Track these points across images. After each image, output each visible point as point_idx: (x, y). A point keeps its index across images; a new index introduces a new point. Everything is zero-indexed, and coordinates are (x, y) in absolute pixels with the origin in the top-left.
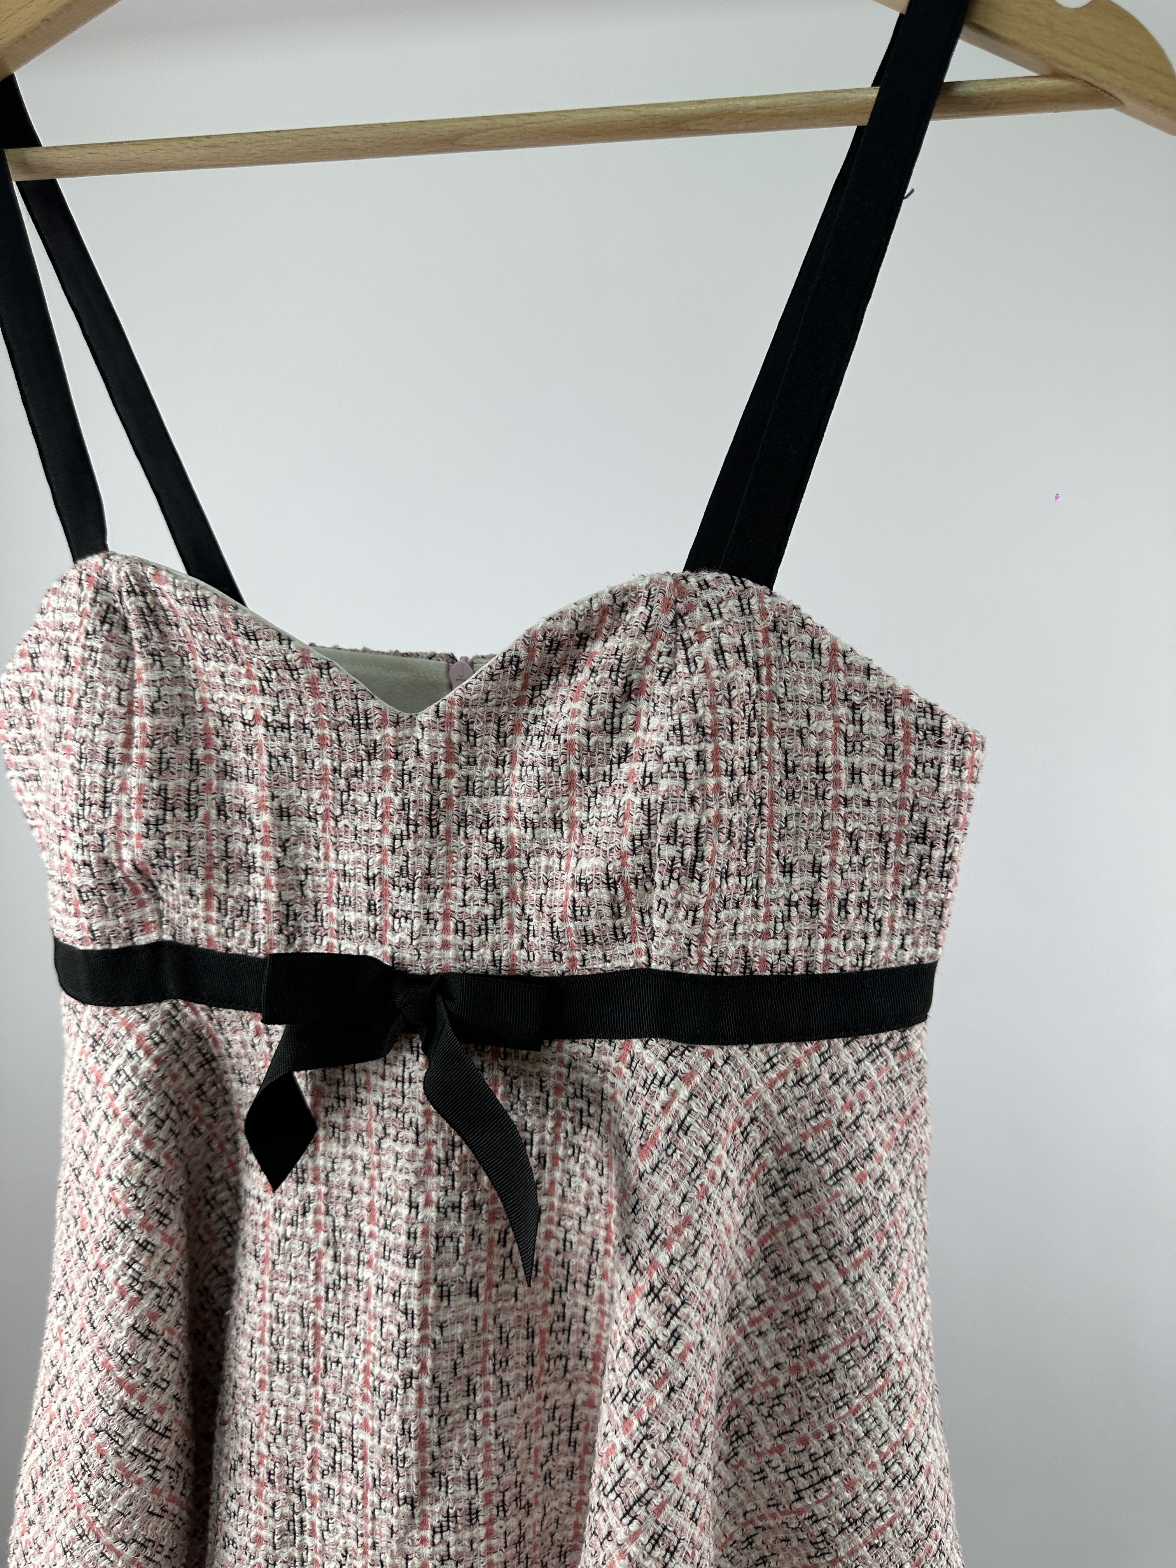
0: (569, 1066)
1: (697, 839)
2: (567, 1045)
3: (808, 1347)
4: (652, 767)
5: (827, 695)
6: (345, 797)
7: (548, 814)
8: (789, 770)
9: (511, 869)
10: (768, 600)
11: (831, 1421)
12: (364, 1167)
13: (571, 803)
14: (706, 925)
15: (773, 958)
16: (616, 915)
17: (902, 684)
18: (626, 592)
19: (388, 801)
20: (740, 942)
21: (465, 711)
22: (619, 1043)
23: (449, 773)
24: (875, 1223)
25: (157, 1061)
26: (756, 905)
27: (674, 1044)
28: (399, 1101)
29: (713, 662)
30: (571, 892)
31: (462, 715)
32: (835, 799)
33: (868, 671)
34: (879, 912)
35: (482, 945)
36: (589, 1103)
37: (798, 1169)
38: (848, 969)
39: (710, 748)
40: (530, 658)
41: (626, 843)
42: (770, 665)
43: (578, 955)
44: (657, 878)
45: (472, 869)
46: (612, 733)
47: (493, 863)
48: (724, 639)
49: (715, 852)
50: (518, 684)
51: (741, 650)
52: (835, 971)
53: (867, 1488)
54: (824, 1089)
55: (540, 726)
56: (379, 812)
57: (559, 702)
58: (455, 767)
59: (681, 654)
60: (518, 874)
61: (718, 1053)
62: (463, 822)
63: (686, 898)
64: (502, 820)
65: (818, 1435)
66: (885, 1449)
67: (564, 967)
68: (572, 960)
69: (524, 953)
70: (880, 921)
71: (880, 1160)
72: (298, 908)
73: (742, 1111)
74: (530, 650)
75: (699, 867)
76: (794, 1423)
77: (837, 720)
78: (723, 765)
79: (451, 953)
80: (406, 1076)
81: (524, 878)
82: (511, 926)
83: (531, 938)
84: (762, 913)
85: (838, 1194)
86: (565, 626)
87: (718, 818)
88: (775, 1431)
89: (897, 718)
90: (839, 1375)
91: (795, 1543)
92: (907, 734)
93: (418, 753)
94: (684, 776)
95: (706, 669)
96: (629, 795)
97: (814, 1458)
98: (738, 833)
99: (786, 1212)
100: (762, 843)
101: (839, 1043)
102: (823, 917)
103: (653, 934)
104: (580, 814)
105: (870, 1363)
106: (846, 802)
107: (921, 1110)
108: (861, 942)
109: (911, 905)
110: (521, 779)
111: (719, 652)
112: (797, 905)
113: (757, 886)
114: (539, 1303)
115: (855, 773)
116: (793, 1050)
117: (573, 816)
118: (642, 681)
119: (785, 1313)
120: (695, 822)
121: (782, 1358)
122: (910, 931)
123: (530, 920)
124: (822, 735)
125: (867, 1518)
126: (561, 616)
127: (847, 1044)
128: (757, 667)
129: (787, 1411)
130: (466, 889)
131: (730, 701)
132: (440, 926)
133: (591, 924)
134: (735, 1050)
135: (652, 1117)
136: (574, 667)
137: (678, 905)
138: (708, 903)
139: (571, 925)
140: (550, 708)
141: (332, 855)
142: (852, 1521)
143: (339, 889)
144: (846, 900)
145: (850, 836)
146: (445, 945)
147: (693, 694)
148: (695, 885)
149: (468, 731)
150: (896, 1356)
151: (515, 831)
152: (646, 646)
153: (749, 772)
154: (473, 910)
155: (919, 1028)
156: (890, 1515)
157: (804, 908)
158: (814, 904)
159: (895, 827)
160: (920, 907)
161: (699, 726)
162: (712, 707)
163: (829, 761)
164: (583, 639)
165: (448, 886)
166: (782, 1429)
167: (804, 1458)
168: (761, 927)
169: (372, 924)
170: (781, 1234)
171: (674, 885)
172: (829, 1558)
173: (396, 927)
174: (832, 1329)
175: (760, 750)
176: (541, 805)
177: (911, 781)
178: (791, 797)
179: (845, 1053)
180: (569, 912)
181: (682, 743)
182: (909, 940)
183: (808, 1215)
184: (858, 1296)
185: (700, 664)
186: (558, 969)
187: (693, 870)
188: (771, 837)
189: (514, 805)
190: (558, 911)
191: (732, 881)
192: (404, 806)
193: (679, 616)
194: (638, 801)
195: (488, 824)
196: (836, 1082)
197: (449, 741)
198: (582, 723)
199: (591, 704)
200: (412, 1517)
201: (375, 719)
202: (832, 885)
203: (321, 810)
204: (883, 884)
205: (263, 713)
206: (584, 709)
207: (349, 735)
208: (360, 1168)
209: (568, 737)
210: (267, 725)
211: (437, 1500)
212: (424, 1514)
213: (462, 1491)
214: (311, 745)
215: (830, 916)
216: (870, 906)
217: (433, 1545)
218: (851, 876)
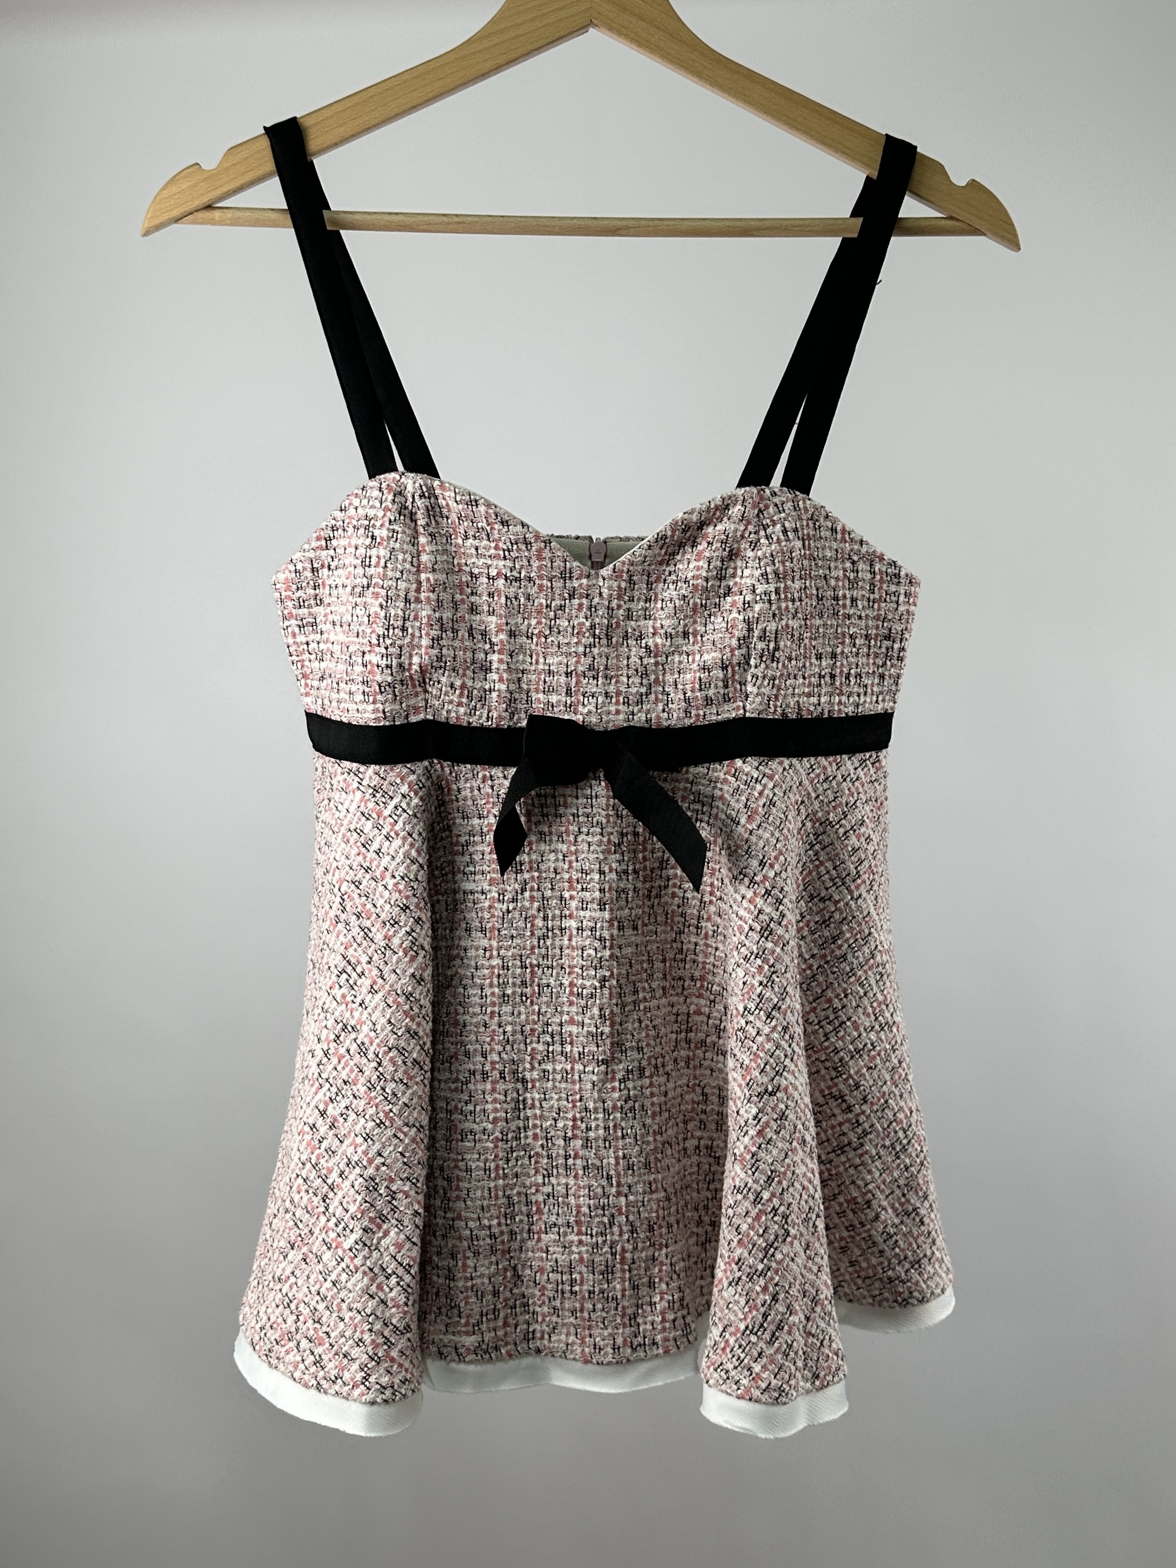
0: (692, 783)
1: (776, 638)
2: (692, 769)
3: (831, 941)
4: (749, 597)
5: (840, 556)
6: (553, 622)
7: (680, 629)
8: (820, 599)
9: (657, 664)
10: (808, 502)
11: (845, 986)
12: (564, 856)
13: (695, 622)
14: (779, 689)
15: (812, 708)
16: (726, 687)
17: (879, 551)
18: (730, 497)
19: (581, 624)
20: (796, 699)
21: (631, 568)
22: (726, 763)
23: (619, 607)
24: (866, 863)
25: (421, 799)
26: (804, 678)
27: (762, 759)
28: (590, 810)
29: (782, 538)
30: (698, 674)
31: (629, 571)
32: (844, 615)
33: (861, 542)
34: (866, 681)
35: (639, 711)
36: (703, 805)
37: (824, 832)
38: (850, 714)
39: (782, 585)
40: (672, 536)
41: (734, 642)
42: (810, 539)
43: (701, 712)
44: (752, 662)
45: (632, 666)
46: (720, 580)
47: (645, 661)
48: (787, 524)
49: (785, 646)
50: (663, 551)
51: (796, 530)
52: (844, 715)
53: (865, 1030)
54: (839, 784)
55: (673, 577)
56: (576, 631)
57: (686, 562)
58: (622, 603)
59: (762, 533)
60: (661, 667)
61: (786, 762)
62: (626, 637)
63: (770, 673)
64: (650, 635)
65: (837, 996)
66: (875, 1004)
67: (692, 721)
68: (698, 715)
69: (666, 714)
70: (866, 686)
71: (867, 827)
72: (517, 696)
73: (797, 796)
74: (673, 531)
75: (777, 654)
76: (823, 991)
77: (845, 570)
78: (789, 596)
79: (621, 717)
80: (594, 794)
81: (664, 669)
82: (657, 699)
83: (670, 705)
84: (807, 682)
85: (847, 845)
86: (695, 517)
87: (787, 626)
88: (811, 999)
89: (877, 569)
90: (849, 956)
91: (823, 1072)
92: (882, 578)
93: (601, 594)
94: (770, 601)
95: (779, 541)
96: (734, 615)
97: (835, 1011)
98: (797, 635)
99: (817, 859)
100: (807, 641)
101: (845, 757)
102: (838, 684)
103: (747, 696)
104: (700, 628)
105: (866, 949)
106: (849, 617)
107: (885, 803)
108: (856, 698)
109: (882, 677)
110: (662, 609)
111: (785, 531)
112: (824, 677)
113: (804, 666)
114: (669, 940)
115: (853, 600)
116: (823, 761)
117: (695, 630)
118: (739, 549)
119: (816, 923)
120: (774, 628)
121: (815, 951)
122: (881, 693)
123: (668, 695)
124: (837, 579)
125: (866, 1049)
126: (691, 513)
127: (849, 758)
128: (803, 540)
129: (819, 984)
130: (629, 677)
131: (792, 559)
132: (614, 700)
133: (711, 692)
134: (795, 761)
135: (754, 799)
136: (694, 542)
137: (764, 678)
138: (782, 675)
139: (698, 694)
140: (680, 566)
141: (542, 660)
142: (857, 1051)
143: (545, 682)
144: (849, 674)
145: (851, 636)
146: (618, 712)
147: (772, 556)
148: (775, 664)
149: (630, 581)
150: (880, 947)
151: (659, 641)
152: (742, 528)
153: (801, 600)
154: (634, 690)
155: (884, 751)
156: (878, 1048)
157: (827, 679)
158: (833, 676)
159: (874, 631)
160: (887, 677)
161: (776, 573)
162: (783, 562)
163: (841, 593)
164: (702, 525)
165: (618, 676)
166: (815, 996)
167: (830, 1012)
168: (807, 690)
169: (569, 702)
170: (814, 873)
171: (763, 665)
172: (844, 1076)
173: (586, 702)
174: (845, 928)
175: (805, 587)
176: (676, 623)
177: (883, 605)
178: (821, 617)
179: (849, 763)
180: (697, 686)
181: (768, 583)
182: (880, 698)
183: (830, 859)
184: (859, 907)
185: (775, 539)
186: (688, 722)
187: (773, 656)
188: (811, 638)
189: (658, 625)
190: (688, 687)
191: (794, 662)
192: (593, 627)
193: (760, 511)
194: (741, 617)
195: (641, 637)
196: (845, 780)
197: (619, 587)
198: (704, 574)
199: (709, 562)
200: (607, 1073)
201: (575, 575)
202: (842, 664)
203: (536, 631)
204: (868, 664)
205: (504, 571)
206: (706, 566)
207: (558, 584)
208: (561, 857)
209: (695, 582)
210: (506, 578)
211: (621, 1062)
212: (613, 1072)
213: (635, 1055)
214: (533, 591)
215: (841, 683)
216: (861, 677)
217: (620, 1090)
218: (852, 660)
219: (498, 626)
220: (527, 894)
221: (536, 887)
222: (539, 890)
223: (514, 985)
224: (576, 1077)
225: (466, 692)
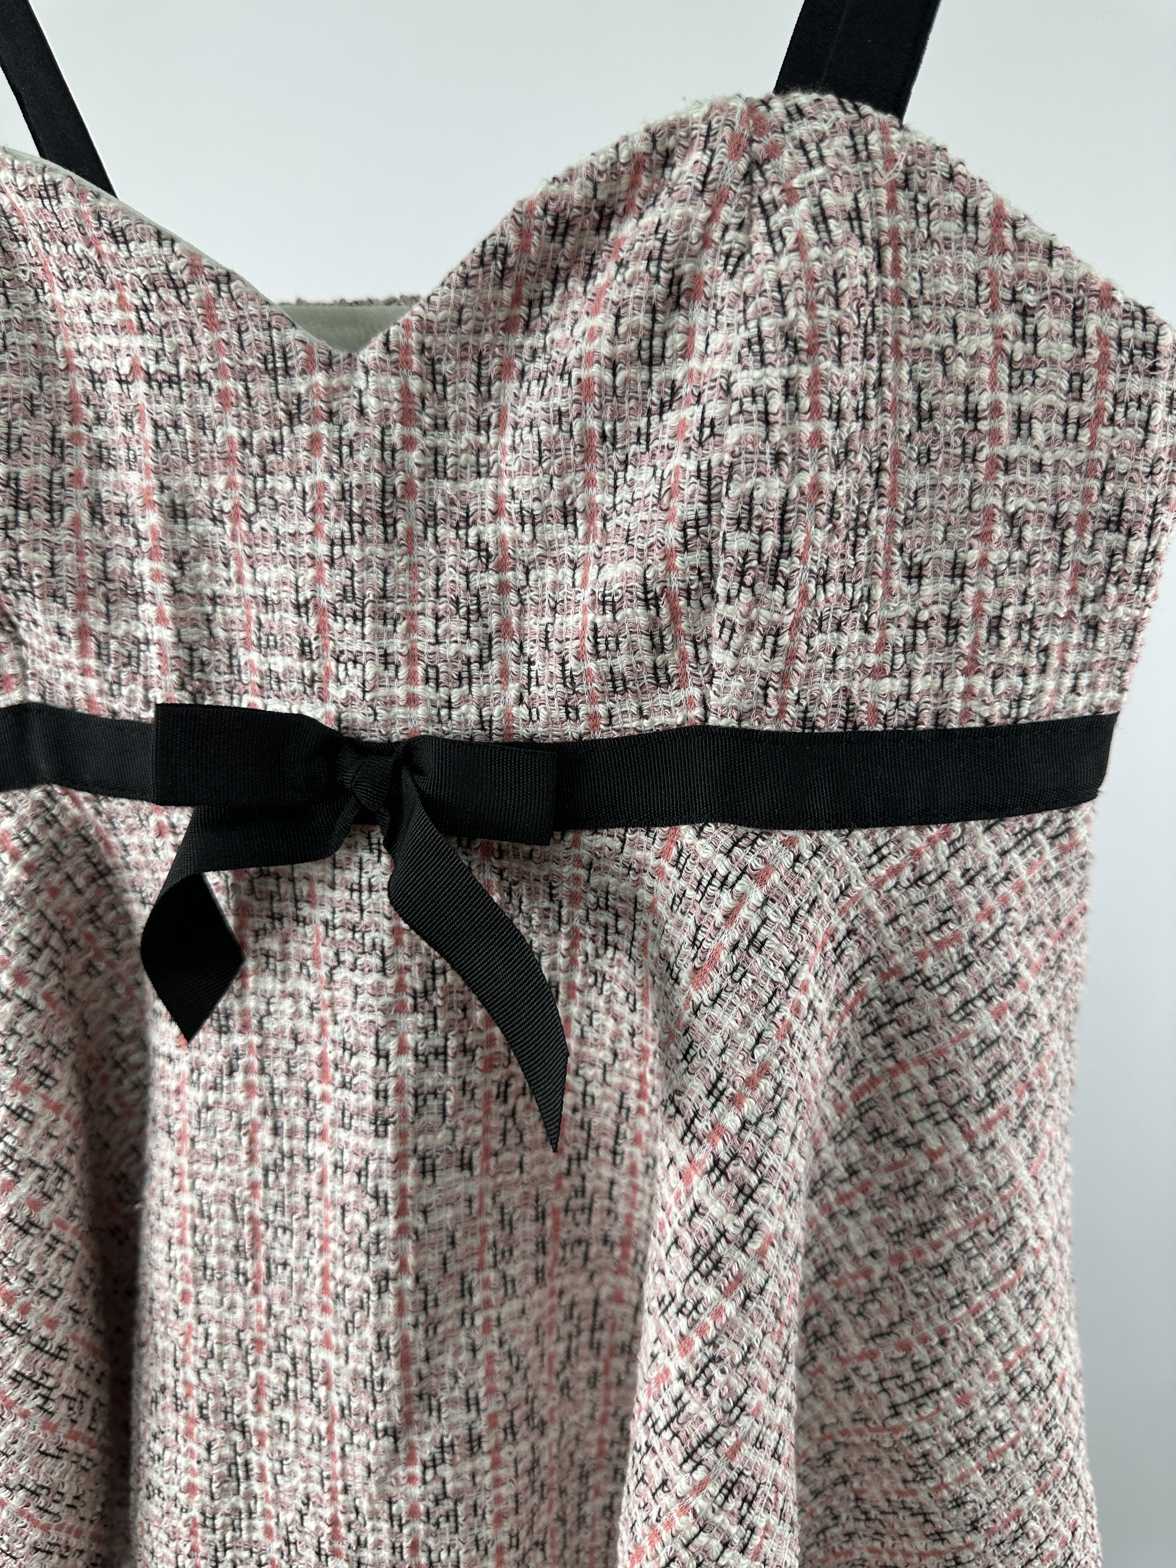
0: (589, 867)
1: (782, 522)
2: (586, 838)
3: (916, 1231)
4: (715, 409)
5: (985, 293)
6: (259, 484)
7: (554, 501)
8: (924, 415)
9: (502, 588)
10: (896, 135)
11: (942, 1322)
12: (312, 1008)
13: (589, 482)
14: (792, 657)
15: (886, 706)
16: (658, 648)
17: (1102, 273)
18: (672, 129)
19: (321, 487)
20: (840, 683)
21: (428, 340)
22: (660, 831)
23: (408, 443)
24: (1014, 1071)
25: (28, 868)
26: (866, 628)
27: (741, 830)
28: (356, 917)
29: (811, 235)
30: (590, 616)
31: (423, 349)
32: (992, 460)
33: (1050, 251)
34: (1046, 636)
35: (464, 700)
36: (617, 917)
37: (911, 1000)
38: (997, 720)
39: (806, 373)
40: (524, 248)
41: (673, 535)
42: (898, 245)
43: (601, 709)
44: (720, 587)
45: (446, 590)
46: (650, 364)
47: (477, 580)
48: (829, 198)
49: (809, 543)
50: (507, 294)
51: (854, 216)
52: (977, 724)
53: (985, 1403)
54: (952, 890)
55: (541, 364)
56: (309, 505)
57: (568, 322)
58: (417, 433)
59: (759, 227)
60: (513, 597)
61: (805, 842)
62: (431, 520)
63: (764, 616)
64: (488, 515)
65: (924, 1340)
66: (1011, 1356)
67: (581, 728)
68: (594, 717)
69: (523, 711)
70: (1045, 650)
71: (1025, 988)
72: (205, 654)
73: (836, 920)
74: (523, 233)
75: (785, 566)
76: (892, 1324)
77: (999, 334)
78: (825, 402)
79: (420, 712)
80: (364, 883)
81: (522, 602)
82: (504, 673)
83: (533, 689)
84: (874, 638)
85: (966, 1034)
86: (577, 192)
87: (816, 487)
88: (866, 1333)
89: (1091, 330)
90: (957, 1267)
91: (887, 1464)
92: (1104, 355)
93: (362, 410)
94: (766, 418)
95: (800, 246)
96: (679, 459)
97: (917, 1367)
98: (845, 514)
99: (892, 1056)
100: (879, 532)
101: (976, 826)
102: (965, 644)
103: (711, 675)
104: (604, 499)
105: (999, 1254)
106: (1008, 466)
107: (1080, 923)
108: (1017, 681)
109: (1093, 626)
110: (514, 449)
111: (821, 218)
112: (926, 626)
113: (868, 598)
114: (552, 1174)
115: (1022, 420)
116: (911, 837)
117: (591, 503)
118: (697, 277)
119: (885, 1188)
120: (779, 494)
121: (880, 1244)
122: (1086, 667)
123: (530, 663)
124: (975, 359)
125: (983, 1438)
126: (571, 175)
127: (988, 829)
128: (879, 248)
129: (884, 1309)
130: (438, 619)
131: (837, 298)
132: (403, 672)
133: (621, 662)
134: (828, 837)
135: (710, 929)
136: (591, 266)
137: (750, 627)
138: (797, 622)
139: (592, 665)
140: (556, 333)
141: (247, 574)
142: (964, 1442)
143: (260, 624)
144: (1000, 618)
145: (1011, 519)
146: (412, 700)
147: (780, 286)
148: (778, 594)
149: (433, 374)
150: (1034, 1242)
151: (507, 530)
152: (703, 214)
153: (863, 417)
154: (449, 650)
155: (1086, 807)
156: (1012, 1434)
157: (937, 631)
158: (952, 625)
159: (1077, 506)
160: (1105, 628)
161: (788, 337)
162: (810, 306)
163: (984, 400)
164: (605, 217)
165: (413, 615)
166: (876, 1331)
167: (905, 1367)
168: (872, 660)
169: (307, 673)
170: (883, 1085)
171: (746, 596)
172: (931, 1484)
173: (342, 676)
174: (950, 1209)
175: (880, 382)
176: (544, 486)
177: (1105, 432)
178: (925, 460)
179: (985, 842)
180: (588, 646)
181: (763, 363)
182: (1084, 680)
183: (922, 1060)
184: (989, 1168)
185: (791, 239)
186: (573, 730)
187: (775, 572)
188: (892, 524)
189: (505, 491)
190: (571, 646)
191: (834, 588)
192: (344, 494)
193: (756, 164)
194: (691, 466)
195: (467, 521)
196: (970, 882)
197: (405, 391)
198: (605, 349)
199: (618, 317)
200: (396, 1450)
201: (297, 359)
202: (981, 595)
203: (227, 506)
204: (1054, 594)
205: (142, 361)
206: (608, 326)
207: (261, 387)
208: (305, 1009)
209: (583, 373)
210: (149, 378)
211: (427, 1428)
212: (411, 1446)
213: (460, 1415)
214: (209, 407)
215: (975, 643)
216: (1033, 628)
217: (424, 1482)
218: (1009, 581)
219: (145, 493)
220: (239, 1077)
221: (256, 1065)
222: (262, 1071)
223: (220, 1250)
224: (337, 1448)
225: (92, 645)
